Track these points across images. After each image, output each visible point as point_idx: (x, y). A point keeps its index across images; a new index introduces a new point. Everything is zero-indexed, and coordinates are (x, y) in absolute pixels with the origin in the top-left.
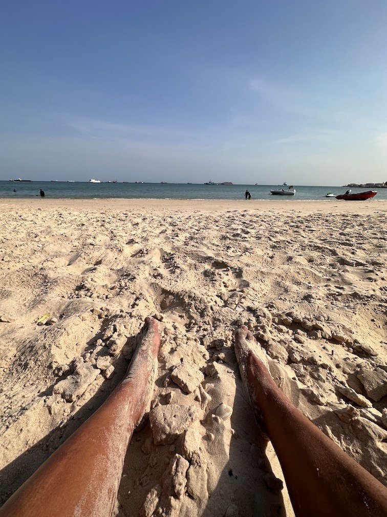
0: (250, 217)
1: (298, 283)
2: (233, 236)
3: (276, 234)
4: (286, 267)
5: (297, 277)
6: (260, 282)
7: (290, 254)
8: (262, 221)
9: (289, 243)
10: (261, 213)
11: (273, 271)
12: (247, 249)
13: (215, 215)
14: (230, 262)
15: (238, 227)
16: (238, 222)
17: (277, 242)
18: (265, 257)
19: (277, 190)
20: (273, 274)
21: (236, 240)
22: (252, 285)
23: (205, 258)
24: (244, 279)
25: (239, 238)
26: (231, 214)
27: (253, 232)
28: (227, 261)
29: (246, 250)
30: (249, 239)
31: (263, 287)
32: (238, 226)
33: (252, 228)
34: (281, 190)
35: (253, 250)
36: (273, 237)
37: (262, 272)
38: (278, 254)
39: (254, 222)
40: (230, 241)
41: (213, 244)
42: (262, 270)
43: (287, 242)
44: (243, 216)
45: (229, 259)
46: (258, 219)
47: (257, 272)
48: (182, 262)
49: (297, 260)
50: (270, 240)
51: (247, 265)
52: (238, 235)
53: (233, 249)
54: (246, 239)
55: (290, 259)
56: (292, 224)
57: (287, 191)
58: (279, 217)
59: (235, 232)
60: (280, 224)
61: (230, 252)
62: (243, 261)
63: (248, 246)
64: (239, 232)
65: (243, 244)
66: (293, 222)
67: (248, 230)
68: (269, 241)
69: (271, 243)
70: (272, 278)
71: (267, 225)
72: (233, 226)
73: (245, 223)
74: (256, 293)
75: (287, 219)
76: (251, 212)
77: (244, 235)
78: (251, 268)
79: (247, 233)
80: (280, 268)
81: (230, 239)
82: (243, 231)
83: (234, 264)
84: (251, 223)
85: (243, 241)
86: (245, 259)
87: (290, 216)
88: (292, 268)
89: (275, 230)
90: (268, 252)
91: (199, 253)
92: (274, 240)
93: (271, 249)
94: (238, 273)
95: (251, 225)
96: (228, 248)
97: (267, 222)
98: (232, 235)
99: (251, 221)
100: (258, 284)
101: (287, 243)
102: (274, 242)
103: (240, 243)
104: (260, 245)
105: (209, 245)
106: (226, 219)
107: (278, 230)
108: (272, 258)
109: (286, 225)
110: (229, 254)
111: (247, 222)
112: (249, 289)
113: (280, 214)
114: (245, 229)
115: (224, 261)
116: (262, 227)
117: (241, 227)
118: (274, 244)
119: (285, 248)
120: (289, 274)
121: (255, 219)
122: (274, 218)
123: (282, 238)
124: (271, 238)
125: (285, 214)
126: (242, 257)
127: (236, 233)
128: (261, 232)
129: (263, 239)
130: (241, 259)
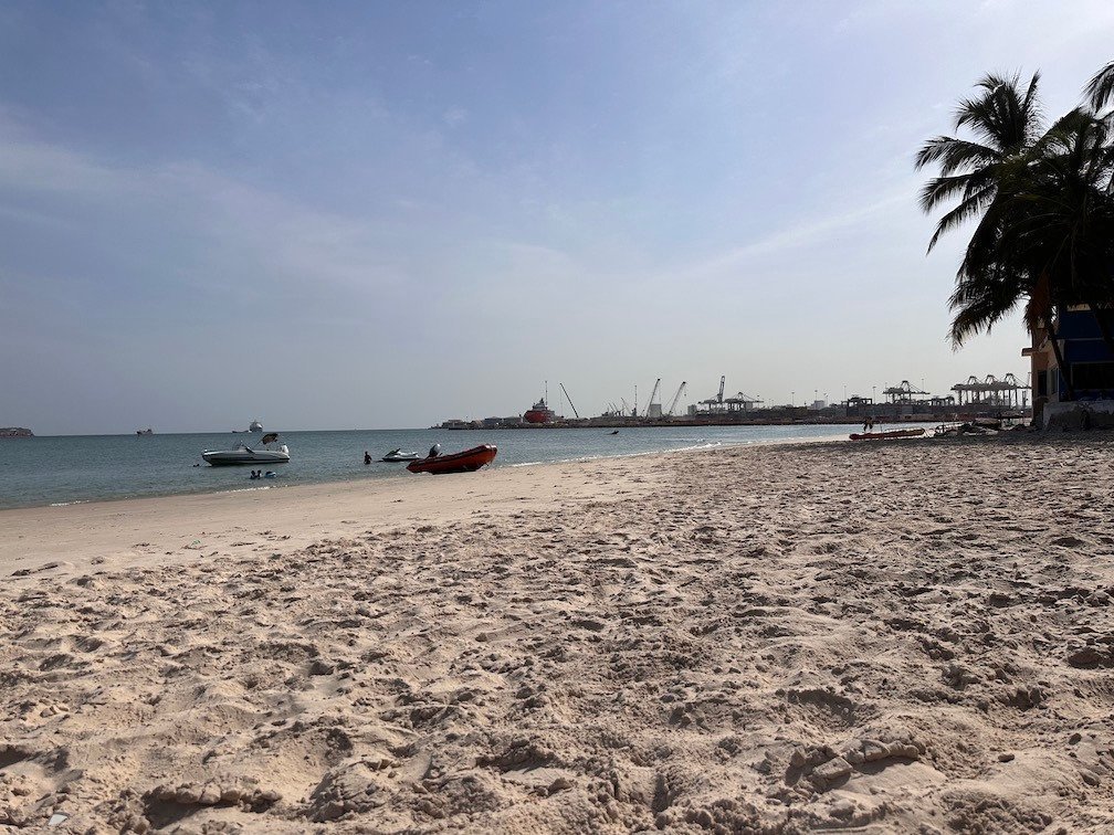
0: (110, 584)
2: (42, 668)
3: (188, 632)
5: (203, 729)
6: (113, 763)
7: (205, 679)
8: (153, 592)
9: (213, 651)
10: (153, 561)
12: (88, 696)
14: (30, 742)
15: (64, 633)
16: (60, 614)
17: (180, 655)
18: (138, 704)
19: (228, 451)
20: (146, 737)
21: (54, 678)
22: (89, 773)
24: (73, 768)
25: (65, 671)
26: (32, 583)
27: (113, 639)
28: (21, 742)
29: (85, 698)
30: (96, 666)
31: (119, 770)
32: (59, 630)
33: (115, 627)
34: (242, 449)
35: (103, 696)
36: (174, 642)
37: (120, 742)
38: (174, 689)
39: (126, 602)
40: (33, 685)
42: (122, 736)
43: (209, 649)
44: (82, 582)
45: (28, 736)
46: (137, 587)
47: (107, 745)
50: (165, 654)
51: (83, 736)
52: (60, 659)
53: (40, 707)
54: (87, 669)
55: (200, 692)
56: (246, 588)
58: (212, 566)
59: (50, 652)
60: (209, 593)
61: (32, 718)
62: (70, 730)
63: (89, 685)
64: (64, 649)
65: (72, 684)
66: (251, 580)
67: (99, 635)
68: (158, 659)
69: (164, 662)
70: (143, 747)
71: (166, 605)
72: (43, 631)
73: (87, 611)
74: (97, 786)
75: (238, 569)
76: (115, 564)
77: (80, 657)
78: (92, 741)
79: (95, 645)
81: (31, 680)
82: (80, 642)
83: (46, 742)
84: (111, 608)
85: (77, 675)
86: (78, 724)
89: (189, 617)
90: (151, 688)
92: (174, 650)
93: (162, 681)
94: (57, 762)
95: (112, 615)
96: (26, 707)
97: (169, 595)
98: (38, 663)
99: (111, 600)
100: (107, 770)
101: (208, 654)
102: (175, 658)
103: (64, 683)
104: (130, 675)
106: (14, 607)
107: (198, 615)
108: (156, 702)
110: (27, 724)
111: (101, 605)
112: (82, 781)
113: (221, 554)
114: (86, 633)
115: (13, 743)
116: (150, 617)
117: (73, 629)
118: (172, 662)
119: (197, 669)
120: (185, 727)
121: (128, 587)
122: (197, 573)
123: (205, 641)
124: (168, 647)
125: (234, 556)
126: (69, 722)
127: (54, 653)
128: (141, 633)
129: (142, 656)
130: (67, 726)
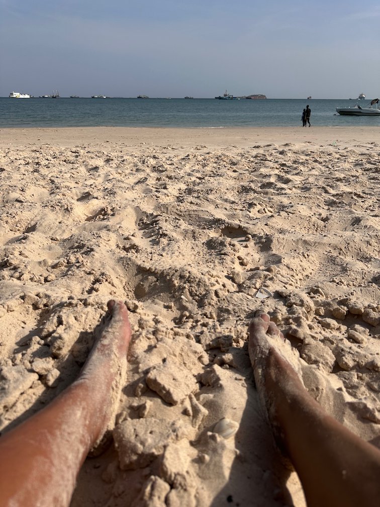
0: (294, 155)
1: (366, 259)
2: (261, 187)
3: (338, 183)
4: (348, 234)
5: (366, 250)
6: (301, 257)
7: (358, 213)
8: (316, 161)
9: (359, 196)
10: (315, 148)
11: (326, 240)
12: (284, 207)
13: (232, 154)
14: (251, 226)
15: (272, 173)
16: (271, 164)
17: (337, 195)
18: (314, 219)
19: (349, 107)
20: (324, 244)
21: (266, 193)
22: (286, 261)
23: (210, 221)
24: (274, 252)
25: (272, 190)
26: (261, 151)
27: (297, 180)
28: (246, 225)
29: (282, 208)
30: (288, 191)
31: (305, 264)
32: (271, 171)
33: (297, 174)
34: (356, 107)
35: (293, 208)
36: (331, 187)
37: (305, 242)
38: (336, 215)
39: (302, 163)
40: (256, 194)
41: (226, 200)
42: (307, 238)
43: (356, 194)
44: (282, 153)
45: (251, 222)
46: (308, 158)
47: (297, 242)
48: (172, 228)
49: (369, 223)
50: (326, 192)
51: (281, 231)
52: (270, 185)
53: (259, 207)
54: (283, 192)
55: (357, 221)
56: (368, 166)
57: (366, 108)
58: (345, 154)
59: (266, 180)
60: (347, 166)
61: (254, 213)
62: (274, 225)
63: (286, 201)
64: (272, 180)
65: (277, 199)
66: (370, 163)
67: (289, 176)
68: (324, 194)
69: (327, 197)
70: (321, 251)
71: (323, 169)
72: (263, 170)
73: (284, 165)
74: (291, 273)
75: (360, 158)
76: (297, 147)
77: (280, 185)
78: (287, 236)
79: (287, 181)
80: (337, 234)
81: (255, 192)
82: (280, 178)
83: (260, 229)
84: (295, 166)
85: (278, 194)
86: (279, 222)
87: (367, 152)
88: (358, 236)
89: (337, 176)
90: (321, 211)
91: (201, 214)
92: (333, 192)
93: (326, 207)
94: (265, 244)
95: (296, 169)
96: (251, 205)
97: (324, 164)
98: (259, 185)
99: (295, 162)
100: (297, 261)
101: (355, 197)
102: (333, 196)
103: (272, 197)
104: (307, 200)
105: (219, 202)
106: (252, 159)
107: (342, 176)
108: (325, 220)
109: (358, 168)
110: (251, 215)
111: (289, 163)
112: (281, 266)
113: (349, 149)
114: (283, 174)
115: (242, 225)
116: (314, 172)
117: (277, 172)
118: (332, 198)
119: (350, 205)
120: (352, 244)
121: (303, 158)
122: (338, 156)
123: (348, 189)
124: (328, 188)
125: (358, 150)
126: (273, 220)
127: (267, 181)
128: (311, 180)
129: (314, 190)
130: (271, 222)
